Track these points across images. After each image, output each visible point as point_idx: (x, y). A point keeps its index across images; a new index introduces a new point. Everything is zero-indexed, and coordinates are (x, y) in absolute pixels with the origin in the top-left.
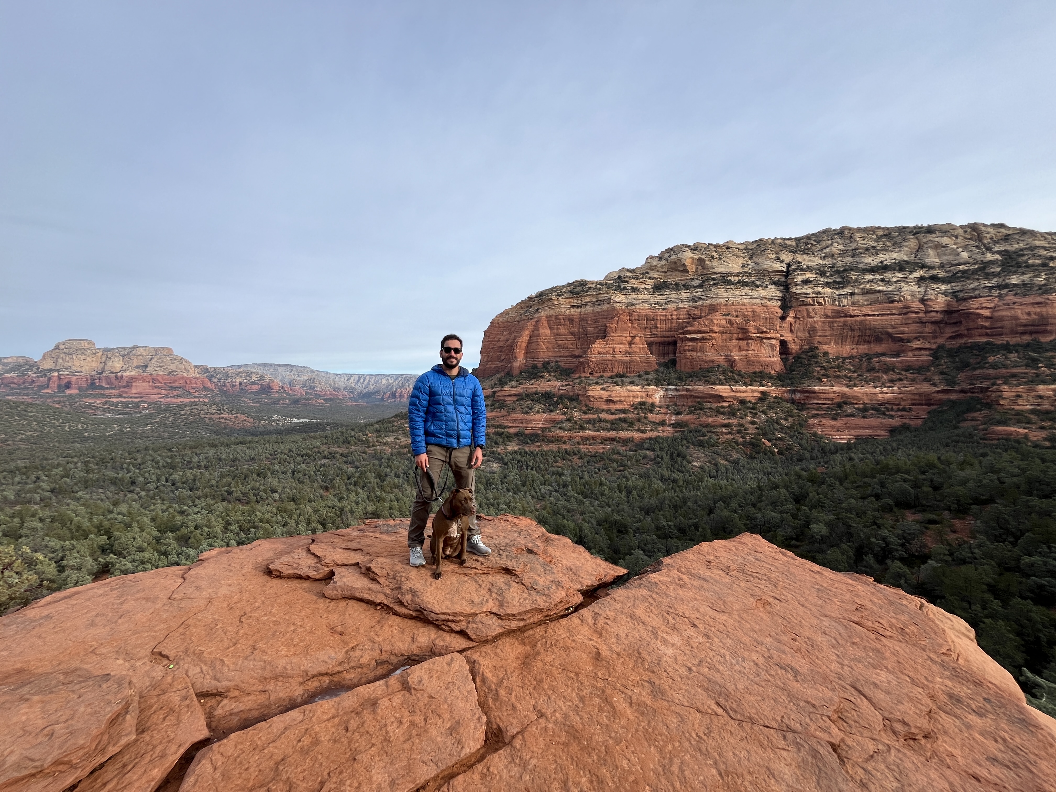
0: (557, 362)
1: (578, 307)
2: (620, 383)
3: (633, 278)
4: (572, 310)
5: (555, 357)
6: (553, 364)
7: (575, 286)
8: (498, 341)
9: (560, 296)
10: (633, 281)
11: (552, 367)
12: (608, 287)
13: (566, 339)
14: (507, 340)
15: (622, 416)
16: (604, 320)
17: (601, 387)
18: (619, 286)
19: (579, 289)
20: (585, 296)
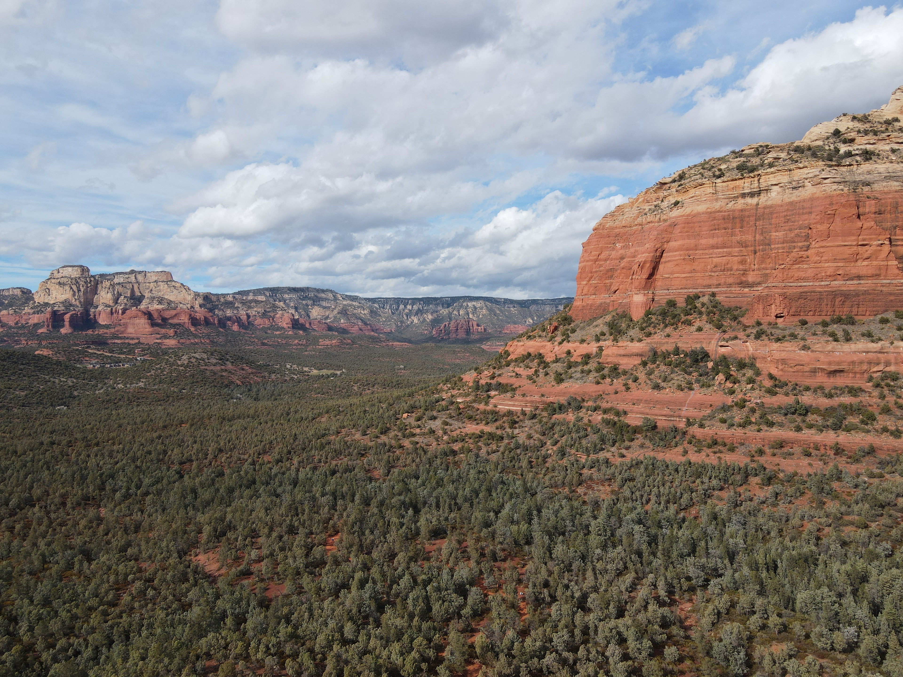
0: (713, 295)
1: (752, 195)
2: (840, 334)
3: (866, 132)
4: (741, 201)
5: (709, 286)
6: (705, 299)
7: (747, 156)
8: (606, 260)
9: (719, 177)
10: (864, 139)
11: (703, 305)
12: (814, 155)
13: (729, 254)
14: (622, 258)
15: (846, 399)
16: (806, 217)
17: (802, 343)
18: (837, 150)
19: (755, 161)
20: (767, 174)
